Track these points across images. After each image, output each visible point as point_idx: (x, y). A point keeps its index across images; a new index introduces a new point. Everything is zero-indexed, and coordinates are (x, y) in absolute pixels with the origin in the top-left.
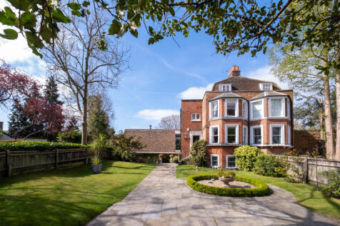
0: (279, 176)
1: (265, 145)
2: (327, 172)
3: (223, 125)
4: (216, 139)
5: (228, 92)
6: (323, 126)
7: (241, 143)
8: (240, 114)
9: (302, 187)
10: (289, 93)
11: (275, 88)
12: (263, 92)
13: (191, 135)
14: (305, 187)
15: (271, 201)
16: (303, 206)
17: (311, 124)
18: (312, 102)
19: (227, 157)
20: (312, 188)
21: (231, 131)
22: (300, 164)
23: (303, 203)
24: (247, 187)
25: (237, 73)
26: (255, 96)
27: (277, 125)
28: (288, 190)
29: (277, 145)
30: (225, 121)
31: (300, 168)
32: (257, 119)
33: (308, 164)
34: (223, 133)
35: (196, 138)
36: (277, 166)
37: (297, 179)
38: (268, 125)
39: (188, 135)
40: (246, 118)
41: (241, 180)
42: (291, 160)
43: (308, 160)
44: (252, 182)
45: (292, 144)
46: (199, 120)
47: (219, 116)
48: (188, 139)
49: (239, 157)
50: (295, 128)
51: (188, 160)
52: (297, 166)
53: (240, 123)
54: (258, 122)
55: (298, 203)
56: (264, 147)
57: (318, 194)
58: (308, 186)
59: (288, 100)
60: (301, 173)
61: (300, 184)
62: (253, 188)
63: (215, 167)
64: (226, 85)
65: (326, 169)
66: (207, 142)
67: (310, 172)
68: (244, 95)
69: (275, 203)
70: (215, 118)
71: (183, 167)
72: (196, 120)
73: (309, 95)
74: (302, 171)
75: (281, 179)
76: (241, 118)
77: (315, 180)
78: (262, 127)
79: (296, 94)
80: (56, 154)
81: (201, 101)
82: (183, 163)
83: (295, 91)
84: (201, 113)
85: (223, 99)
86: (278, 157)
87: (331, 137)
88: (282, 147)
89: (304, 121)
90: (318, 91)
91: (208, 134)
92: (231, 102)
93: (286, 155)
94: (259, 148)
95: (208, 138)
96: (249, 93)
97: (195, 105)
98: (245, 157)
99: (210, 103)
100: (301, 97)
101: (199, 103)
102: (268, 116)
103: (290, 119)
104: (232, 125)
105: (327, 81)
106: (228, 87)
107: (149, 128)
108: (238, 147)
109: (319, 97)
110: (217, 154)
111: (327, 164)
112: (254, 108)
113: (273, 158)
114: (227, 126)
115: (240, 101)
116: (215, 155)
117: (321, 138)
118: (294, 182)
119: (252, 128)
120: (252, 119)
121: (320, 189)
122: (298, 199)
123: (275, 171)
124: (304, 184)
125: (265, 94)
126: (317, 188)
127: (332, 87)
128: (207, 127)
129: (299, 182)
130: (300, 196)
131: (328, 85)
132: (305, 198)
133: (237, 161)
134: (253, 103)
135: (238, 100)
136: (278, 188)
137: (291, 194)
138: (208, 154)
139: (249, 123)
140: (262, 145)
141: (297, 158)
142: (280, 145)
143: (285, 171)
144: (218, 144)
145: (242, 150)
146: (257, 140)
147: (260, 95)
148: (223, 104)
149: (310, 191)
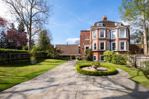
0: (123, 64)
1: (118, 50)
2: (145, 62)
3: (98, 41)
4: (95, 48)
5: (101, 26)
6: (143, 42)
7: (107, 49)
8: (106, 36)
9: (133, 70)
10: (128, 27)
11: (122, 25)
12: (116, 26)
13: (85, 47)
14: (134, 69)
15: (116, 78)
16: (133, 80)
17: (138, 42)
18: (138, 32)
19: (100, 56)
20: (138, 70)
21: (102, 44)
22: (133, 58)
23: (133, 79)
24: (106, 70)
25: (105, 19)
26: (113, 28)
27: (122, 41)
28: (126, 72)
29: (122, 50)
30: (99, 39)
31: (132, 60)
32: (114, 39)
33: (136, 58)
34: (98, 45)
35: (87, 48)
36: (121, 60)
37: (131, 66)
38: (119, 41)
39: (83, 47)
40: (109, 38)
41: (104, 67)
42: (129, 57)
43: (136, 56)
44: (109, 68)
45: (129, 50)
46: (89, 40)
47: (97, 38)
48: (83, 49)
49: (105, 56)
50: (131, 43)
51: (83, 58)
52: (131, 59)
53: (106, 41)
54: (114, 40)
55: (130, 79)
56: (117, 52)
57: (141, 73)
58: (136, 69)
59: (128, 30)
60: (133, 62)
61: (132, 68)
62: (109, 70)
63: (95, 61)
64: (100, 24)
65: (145, 60)
66: (91, 50)
67: (137, 62)
68: (108, 28)
69: (118, 79)
70: (95, 38)
71: (81, 61)
72: (87, 40)
73: (137, 29)
74: (134, 61)
75: (124, 66)
76: (106, 38)
77: (139, 66)
78: (116, 42)
79: (131, 28)
80: (9, 55)
81: (89, 31)
82: (81, 59)
83: (131, 27)
84: (89, 36)
85: (98, 29)
86: (123, 55)
87: (146, 46)
88: (125, 51)
89: (135, 41)
90: (141, 27)
91: (92, 46)
92: (102, 31)
93: (126, 54)
94: (115, 52)
95: (92, 48)
96: (110, 27)
97: (87, 33)
98: (108, 56)
99: (93, 32)
100: (133, 30)
101: (89, 32)
102: (118, 37)
103: (128, 39)
104: (102, 41)
105: (145, 21)
106: (101, 24)
107: (67, 44)
108: (105, 51)
109: (141, 30)
110: (96, 55)
111: (145, 57)
112: (112, 34)
113: (120, 56)
114: (100, 42)
115: (106, 31)
116: (95, 55)
117: (142, 48)
118: (129, 67)
119: (112, 43)
120: (112, 39)
121: (142, 70)
122: (131, 76)
123: (121, 62)
124: (134, 68)
125: (117, 27)
126: (140, 70)
127: (147, 24)
128: (92, 43)
129: (132, 67)
130: (132, 74)
131: (145, 23)
132: (134, 75)
133: (104, 58)
134: (112, 32)
135: (105, 30)
136: (121, 70)
137: (127, 73)
138: (92, 55)
139: (110, 41)
140: (116, 50)
141: (131, 55)
142: (124, 50)
143: (126, 62)
144: (96, 50)
145: (106, 53)
146: (114, 48)
147: (115, 28)
148: (98, 32)
149: (137, 72)
